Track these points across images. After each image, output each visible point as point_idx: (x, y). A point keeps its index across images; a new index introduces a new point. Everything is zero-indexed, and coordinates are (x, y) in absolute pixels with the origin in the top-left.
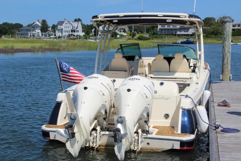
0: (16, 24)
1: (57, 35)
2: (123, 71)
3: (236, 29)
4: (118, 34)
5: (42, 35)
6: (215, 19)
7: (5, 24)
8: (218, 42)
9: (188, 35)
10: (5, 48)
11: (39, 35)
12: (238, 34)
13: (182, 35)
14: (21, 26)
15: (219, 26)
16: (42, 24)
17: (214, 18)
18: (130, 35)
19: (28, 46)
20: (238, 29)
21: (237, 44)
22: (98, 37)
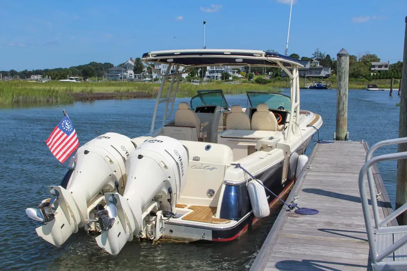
0: (106, 63)
1: (154, 77)
2: (190, 127)
3: (382, 71)
4: (230, 76)
5: (135, 76)
6: (356, 57)
7: (92, 64)
8: (358, 86)
9: (320, 78)
10: (83, 92)
11: (132, 77)
12: (385, 77)
13: (313, 77)
14: (112, 66)
15: (360, 67)
16: (135, 63)
17: (354, 56)
18: (246, 77)
19: (111, 89)
20: (386, 71)
21: (384, 90)
22: (205, 79)
